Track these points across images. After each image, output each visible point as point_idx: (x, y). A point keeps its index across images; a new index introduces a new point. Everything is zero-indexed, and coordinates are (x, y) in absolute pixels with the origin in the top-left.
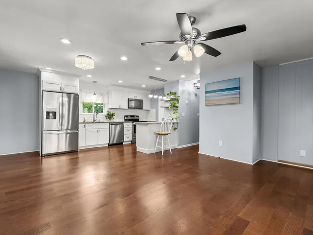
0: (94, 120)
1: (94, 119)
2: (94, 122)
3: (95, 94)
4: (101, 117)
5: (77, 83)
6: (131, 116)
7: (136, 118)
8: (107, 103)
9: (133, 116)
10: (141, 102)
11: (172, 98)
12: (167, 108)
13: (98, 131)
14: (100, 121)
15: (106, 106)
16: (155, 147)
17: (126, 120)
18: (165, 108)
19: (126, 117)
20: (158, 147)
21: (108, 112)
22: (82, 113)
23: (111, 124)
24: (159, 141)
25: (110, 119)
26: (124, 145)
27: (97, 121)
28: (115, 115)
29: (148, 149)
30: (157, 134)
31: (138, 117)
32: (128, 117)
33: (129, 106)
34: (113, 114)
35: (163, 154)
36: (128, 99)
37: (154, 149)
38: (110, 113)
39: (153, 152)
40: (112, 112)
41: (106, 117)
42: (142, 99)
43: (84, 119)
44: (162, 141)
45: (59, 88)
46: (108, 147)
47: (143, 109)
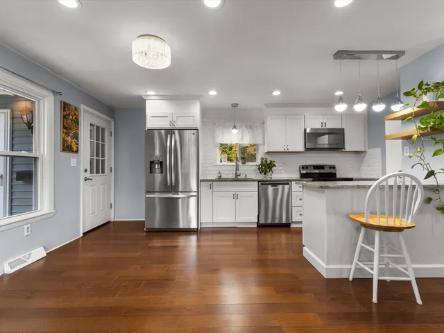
0: (237, 175)
1: (236, 173)
2: (237, 179)
3: (235, 127)
4: (250, 170)
5: (196, 110)
6: (316, 167)
7: (327, 170)
8: (261, 142)
9: (321, 167)
11: (425, 104)
12: (409, 138)
13: (236, 197)
14: (248, 177)
15: (261, 148)
16: (352, 263)
17: (303, 176)
18: (403, 138)
19: (303, 168)
20: (361, 265)
21: (262, 159)
22: (219, 163)
23: (262, 184)
24: (363, 245)
25: (265, 174)
26: (291, 229)
27: (242, 177)
28: (275, 166)
29: (327, 264)
30: (359, 224)
31: (334, 168)
32: (307, 168)
33: (307, 144)
34: (270, 163)
35: (375, 300)
36: (305, 130)
37: (348, 266)
38: (266, 161)
39: (345, 277)
40: (269, 159)
41: (259, 169)
42: (340, 127)
43: (220, 173)
44: (374, 248)
45: (168, 123)
46: (256, 230)
47: (343, 150)
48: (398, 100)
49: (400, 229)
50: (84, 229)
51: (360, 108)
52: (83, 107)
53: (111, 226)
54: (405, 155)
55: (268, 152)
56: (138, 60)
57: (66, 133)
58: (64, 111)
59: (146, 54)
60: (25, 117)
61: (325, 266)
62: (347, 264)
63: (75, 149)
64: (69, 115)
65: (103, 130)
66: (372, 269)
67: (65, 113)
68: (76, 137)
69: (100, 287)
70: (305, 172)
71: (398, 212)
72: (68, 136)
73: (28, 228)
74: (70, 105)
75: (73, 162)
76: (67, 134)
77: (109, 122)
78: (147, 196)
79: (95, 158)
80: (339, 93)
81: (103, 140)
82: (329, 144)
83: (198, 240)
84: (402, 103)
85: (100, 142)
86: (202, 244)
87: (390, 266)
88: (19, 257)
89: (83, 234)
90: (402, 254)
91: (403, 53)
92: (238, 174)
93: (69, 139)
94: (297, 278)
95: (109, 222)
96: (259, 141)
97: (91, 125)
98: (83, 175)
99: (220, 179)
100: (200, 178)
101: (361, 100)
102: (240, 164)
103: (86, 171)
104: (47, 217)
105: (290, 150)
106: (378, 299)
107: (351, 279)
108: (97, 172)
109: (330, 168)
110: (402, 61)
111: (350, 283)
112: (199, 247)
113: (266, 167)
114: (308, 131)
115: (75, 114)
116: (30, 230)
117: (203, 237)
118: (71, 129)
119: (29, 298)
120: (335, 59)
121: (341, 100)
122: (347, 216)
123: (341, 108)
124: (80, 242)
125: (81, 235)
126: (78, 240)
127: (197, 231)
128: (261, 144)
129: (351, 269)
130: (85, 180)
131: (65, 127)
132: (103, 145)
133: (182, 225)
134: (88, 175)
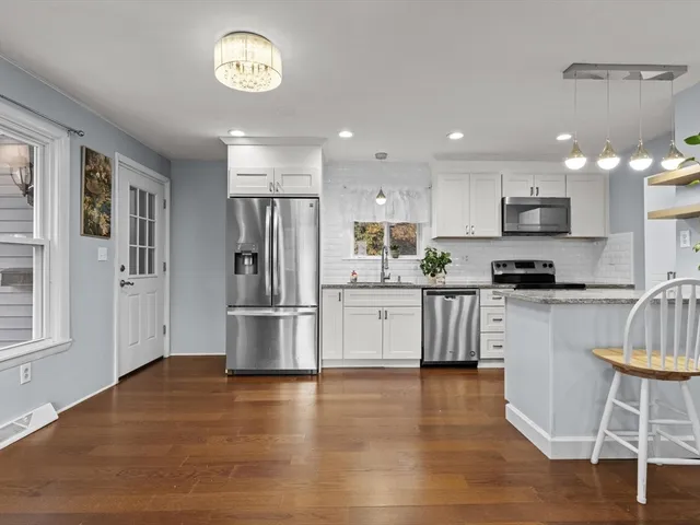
0: (384, 278)
1: (383, 274)
2: (383, 285)
3: (381, 194)
4: (406, 268)
5: (315, 164)
6: (520, 264)
7: (539, 270)
8: (426, 220)
9: (530, 264)
10: (561, 207)
13: (383, 315)
14: (403, 280)
15: (425, 231)
16: (596, 432)
17: (498, 280)
18: (679, 217)
19: (498, 266)
20: (613, 436)
21: (429, 250)
22: (352, 256)
23: (428, 294)
24: (617, 402)
25: (433, 275)
26: (480, 372)
27: (393, 280)
28: (450, 261)
29: (553, 435)
30: (610, 366)
31: (551, 265)
32: (505, 265)
33: (506, 225)
34: (442, 258)
35: (641, 498)
36: (503, 200)
37: (590, 439)
38: (435, 253)
39: (583, 456)
40: (440, 249)
41: (422, 266)
42: (562, 196)
43: (354, 273)
44: (638, 408)
45: (267, 186)
46: (418, 372)
47: (568, 235)
48: (674, 152)
49: (685, 377)
50: (119, 372)
51: (609, 163)
52: (117, 157)
53: (166, 366)
54: (682, 245)
55: (438, 238)
56: (224, 76)
57: (90, 203)
58: (87, 163)
59: (238, 66)
60: (17, 173)
61: (549, 439)
62: (586, 434)
63: (104, 231)
64: (95, 172)
65: (151, 196)
66: (635, 444)
67: (89, 168)
68: (107, 209)
69: (161, 476)
70: (501, 273)
71: (682, 346)
72: (92, 208)
73: (27, 370)
74: (97, 154)
75: (102, 253)
76: (92, 204)
77: (162, 184)
78: (229, 313)
79: (138, 246)
80: (564, 137)
81: (151, 216)
82: (541, 225)
83: (319, 391)
84: (681, 155)
85: (147, 219)
86: (325, 397)
87: (662, 439)
88: (13, 421)
89: (120, 379)
90: (688, 419)
91: (684, 69)
92: (387, 275)
93: (95, 213)
94: (501, 458)
95: (161, 359)
96: (423, 219)
97: (132, 188)
98: (118, 276)
99: (355, 285)
100: (321, 283)
101: (610, 151)
102: (389, 257)
103: (123, 269)
104: (58, 350)
105: (476, 235)
106: (648, 496)
107: (594, 460)
108: (142, 271)
109: (545, 265)
110: (681, 83)
111: (594, 469)
112: (319, 402)
113: (435, 264)
114: (507, 202)
115: (104, 169)
116: (29, 373)
117: (328, 385)
118: (97, 196)
119: (37, 494)
120: (564, 78)
121: (575, 150)
122: (589, 352)
123: (576, 163)
124: (115, 393)
125: (116, 381)
126: (111, 389)
127: (317, 375)
128: (425, 224)
129: (594, 443)
130: (122, 285)
131: (87, 192)
132: (151, 224)
133: (284, 364)
134: (126, 276)
